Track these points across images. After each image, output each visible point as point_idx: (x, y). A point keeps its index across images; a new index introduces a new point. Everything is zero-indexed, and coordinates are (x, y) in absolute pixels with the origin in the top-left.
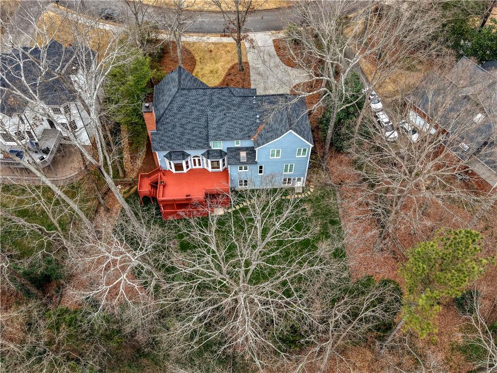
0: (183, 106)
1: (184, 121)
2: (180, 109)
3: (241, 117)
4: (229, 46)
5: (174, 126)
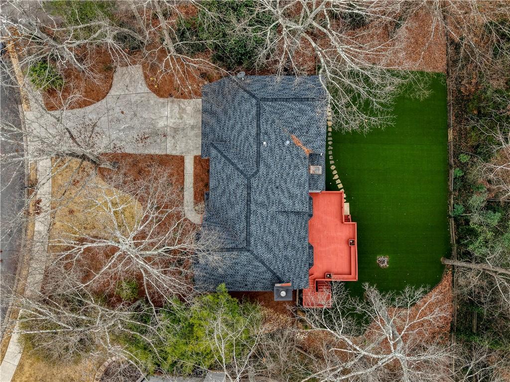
0: (267, 244)
1: (281, 245)
2: (270, 250)
3: (282, 166)
5: (286, 258)
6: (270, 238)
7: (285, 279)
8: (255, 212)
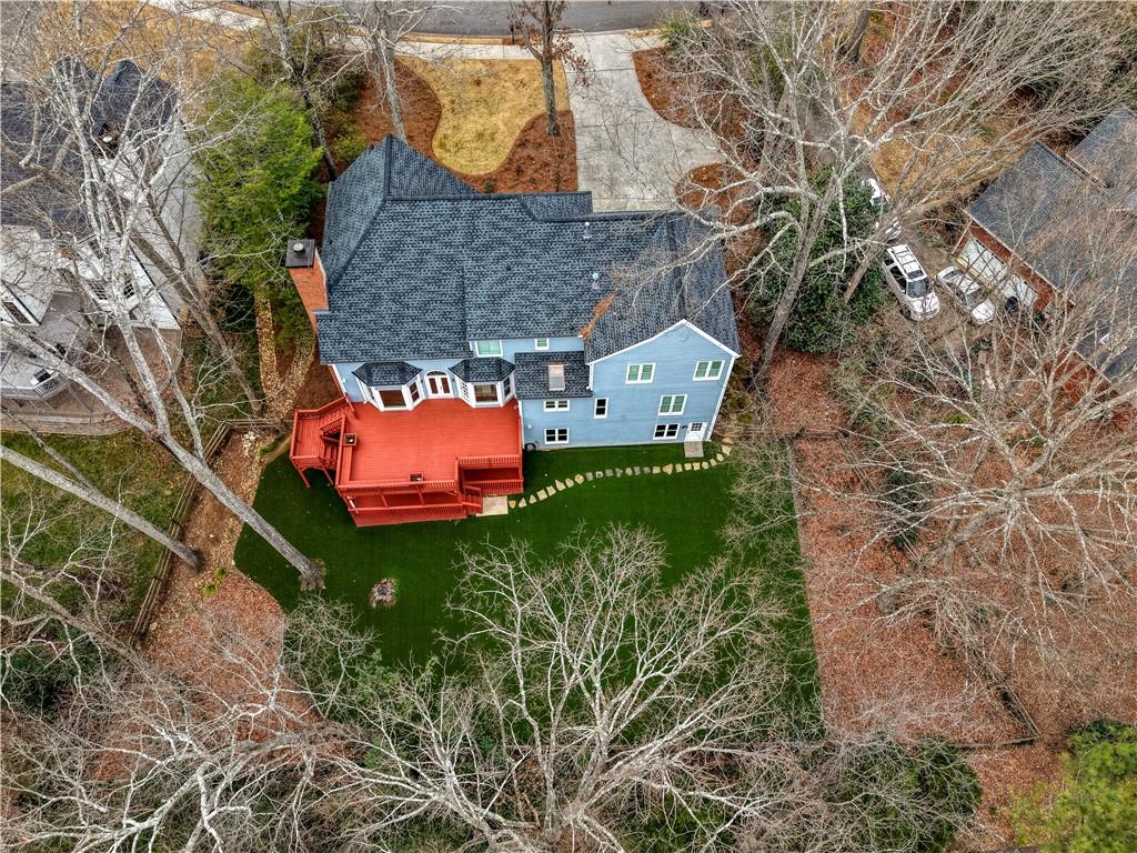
0: (398, 246)
1: (401, 286)
2: (389, 255)
3: (551, 277)
4: (523, 69)
5: (376, 299)
6: (411, 254)
7: (336, 295)
8: (455, 214)
